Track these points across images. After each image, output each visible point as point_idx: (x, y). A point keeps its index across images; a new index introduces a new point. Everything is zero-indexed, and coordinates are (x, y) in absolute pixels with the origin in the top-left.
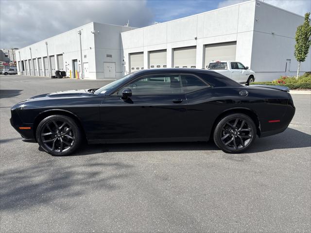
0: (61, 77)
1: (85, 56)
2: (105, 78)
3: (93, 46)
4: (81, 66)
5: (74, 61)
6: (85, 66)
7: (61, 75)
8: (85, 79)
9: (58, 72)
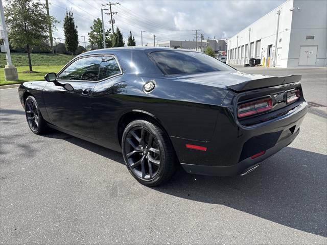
0: (254, 65)
1: (280, 40)
2: (299, 66)
3: (289, 27)
4: (274, 52)
5: (270, 46)
6: (279, 51)
7: (255, 62)
8: (277, 67)
9: (252, 60)
